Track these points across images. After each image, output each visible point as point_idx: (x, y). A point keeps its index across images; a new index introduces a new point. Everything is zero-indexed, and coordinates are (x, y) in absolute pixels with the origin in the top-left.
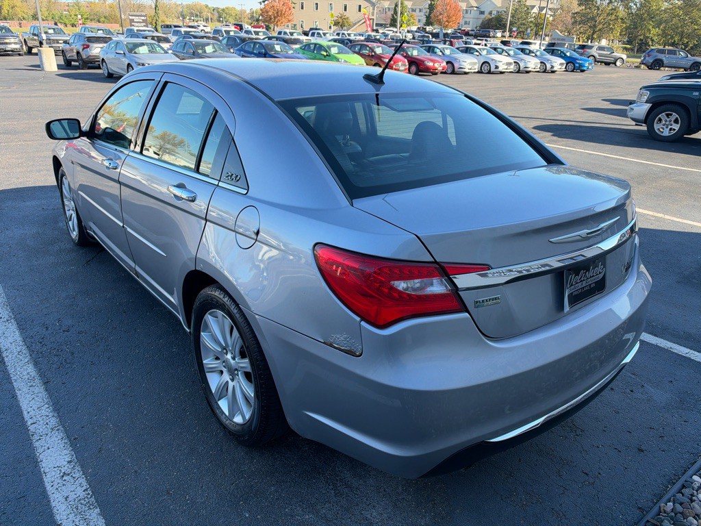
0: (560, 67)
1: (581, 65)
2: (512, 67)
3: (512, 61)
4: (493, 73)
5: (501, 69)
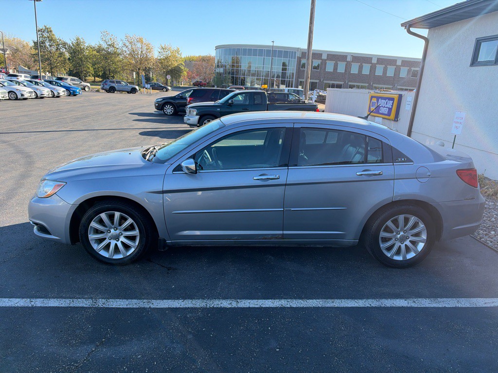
0: (64, 93)
1: (74, 92)
2: (33, 95)
3: (32, 90)
4: (20, 100)
5: (26, 96)
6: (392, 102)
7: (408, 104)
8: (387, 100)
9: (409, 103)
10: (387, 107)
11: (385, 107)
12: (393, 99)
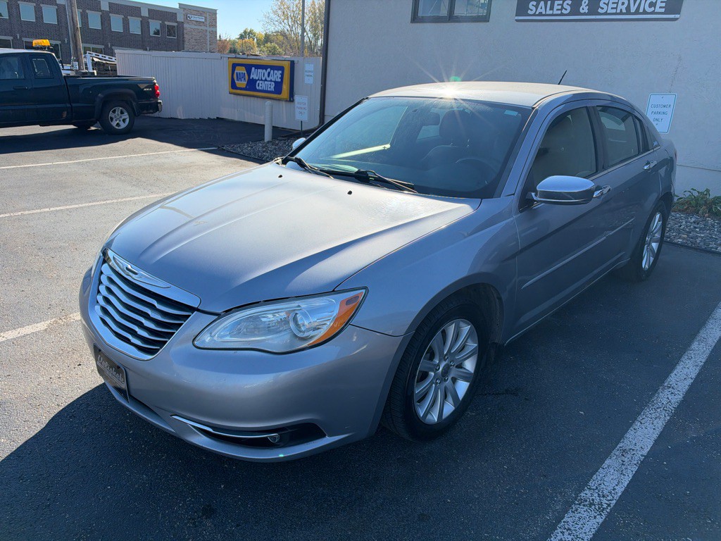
6: (280, 72)
7: (308, 76)
8: (269, 70)
9: (310, 74)
10: (271, 81)
11: (266, 80)
12: (281, 68)
